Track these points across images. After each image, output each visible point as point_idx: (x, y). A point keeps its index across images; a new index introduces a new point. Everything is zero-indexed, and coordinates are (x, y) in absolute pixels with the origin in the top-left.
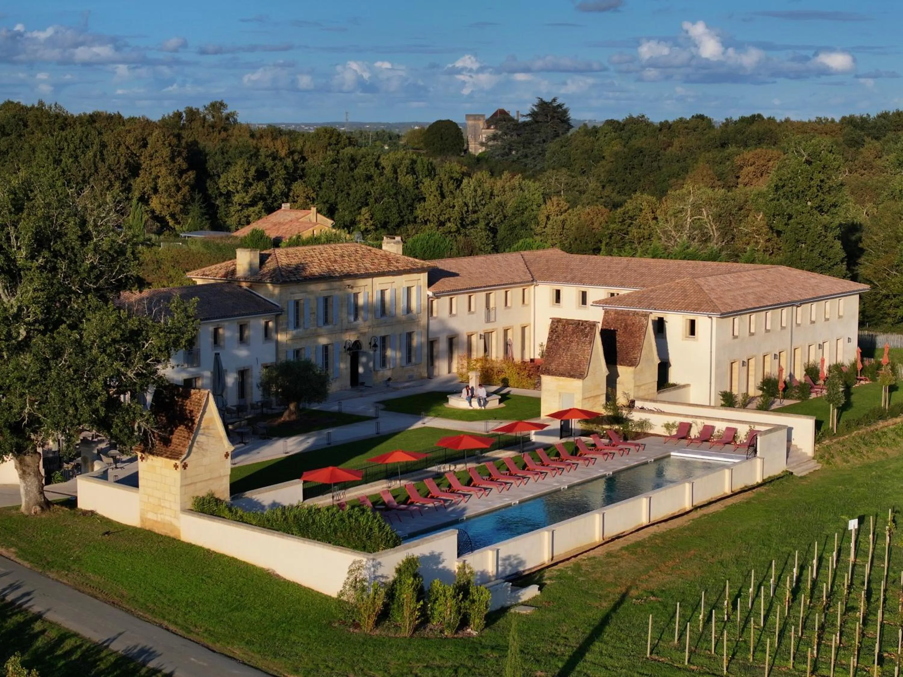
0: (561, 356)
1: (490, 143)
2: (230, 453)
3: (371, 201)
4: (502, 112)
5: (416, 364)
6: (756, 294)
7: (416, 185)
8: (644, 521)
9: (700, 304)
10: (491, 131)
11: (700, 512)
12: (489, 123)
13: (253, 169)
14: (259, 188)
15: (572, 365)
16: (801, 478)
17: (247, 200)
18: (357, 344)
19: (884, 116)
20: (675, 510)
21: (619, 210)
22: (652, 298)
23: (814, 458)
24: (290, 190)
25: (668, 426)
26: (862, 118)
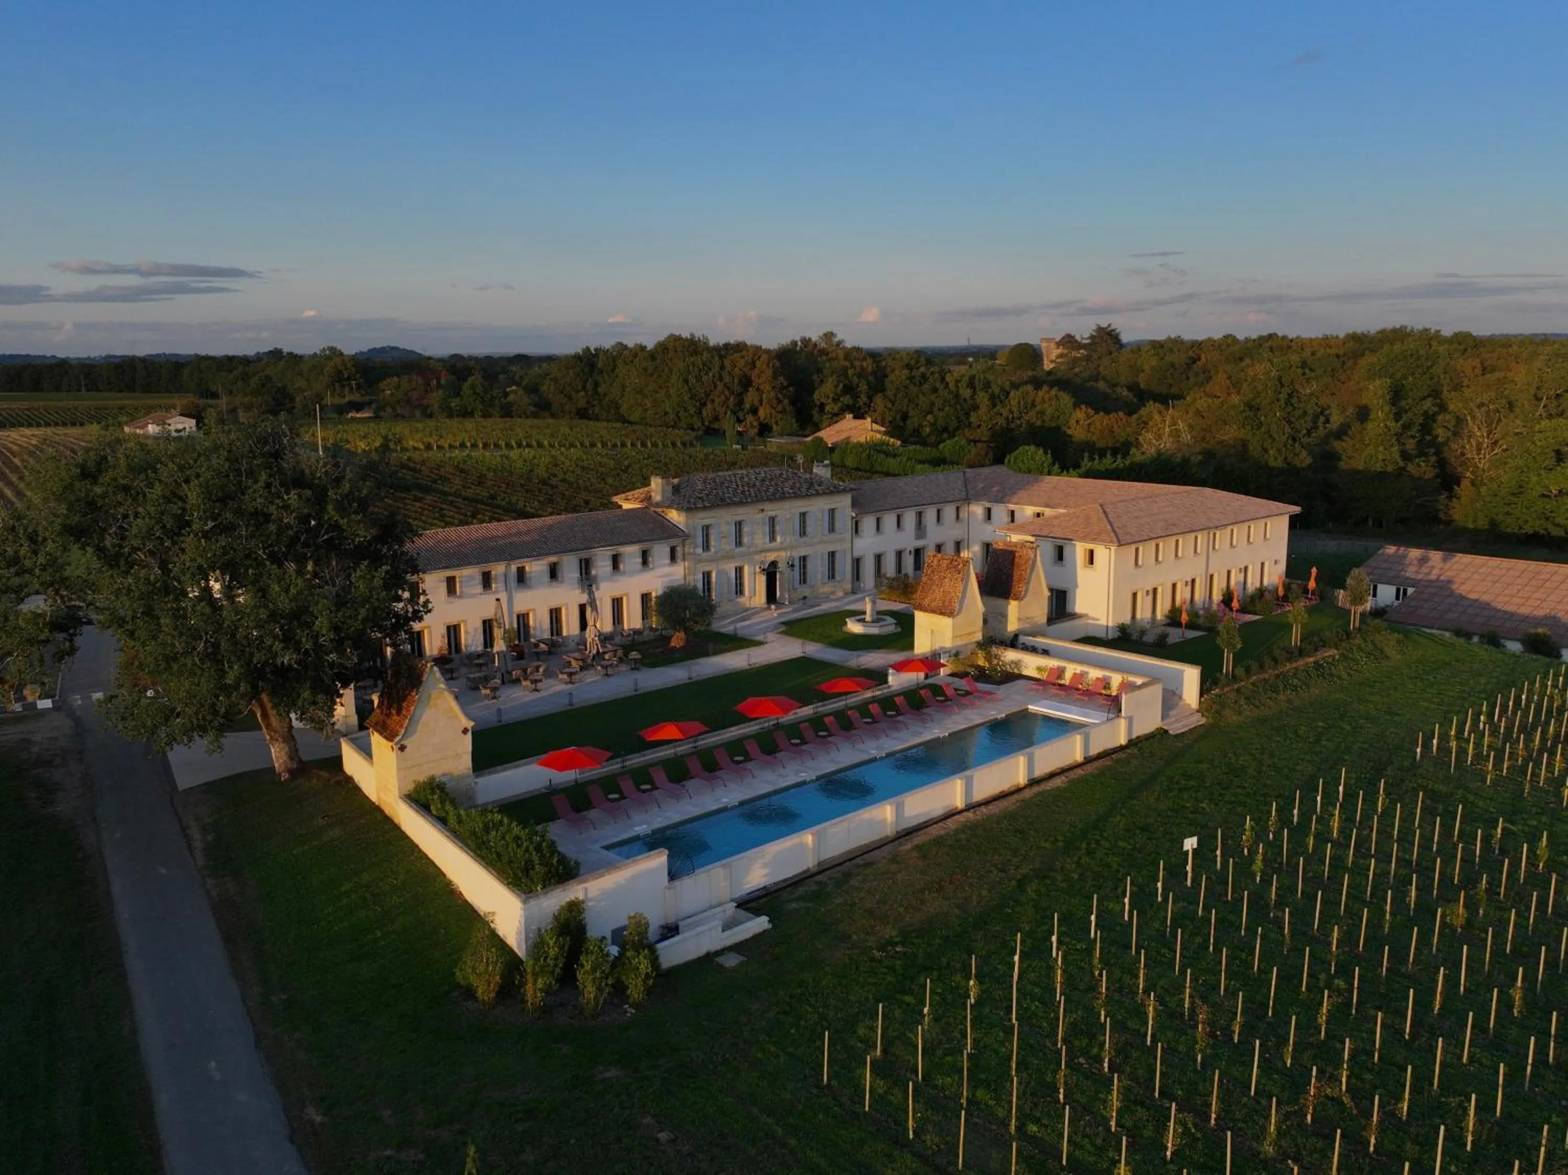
0: (934, 591)
1: (1058, 360)
2: (470, 728)
3: (935, 410)
4: (1069, 336)
5: (839, 582)
6: (1166, 521)
7: (972, 398)
8: (960, 803)
9: (1099, 534)
10: (1060, 351)
11: (1036, 789)
12: (1058, 344)
13: (841, 385)
14: (847, 399)
15: (944, 602)
16: (1177, 736)
17: (836, 409)
18: (774, 564)
19: (1383, 332)
20: (1005, 786)
21: (1135, 416)
22: (1054, 526)
23: (1198, 711)
24: (871, 401)
25: (1040, 669)
26: (1363, 334)
